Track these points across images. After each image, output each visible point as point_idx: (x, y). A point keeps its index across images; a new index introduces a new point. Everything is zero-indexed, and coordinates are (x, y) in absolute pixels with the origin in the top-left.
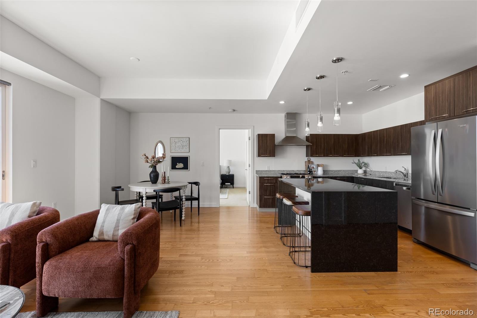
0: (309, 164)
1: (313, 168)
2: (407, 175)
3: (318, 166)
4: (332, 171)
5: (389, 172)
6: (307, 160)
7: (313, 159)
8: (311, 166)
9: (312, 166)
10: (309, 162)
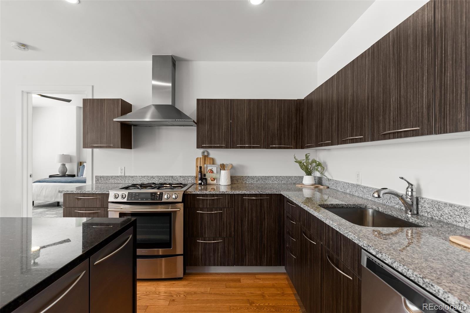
0: (205, 164)
1: (212, 171)
2: (415, 203)
3: (223, 167)
4: (253, 178)
5: (365, 187)
6: (200, 156)
7: (213, 153)
8: (207, 167)
9: (209, 168)
10: (205, 160)
